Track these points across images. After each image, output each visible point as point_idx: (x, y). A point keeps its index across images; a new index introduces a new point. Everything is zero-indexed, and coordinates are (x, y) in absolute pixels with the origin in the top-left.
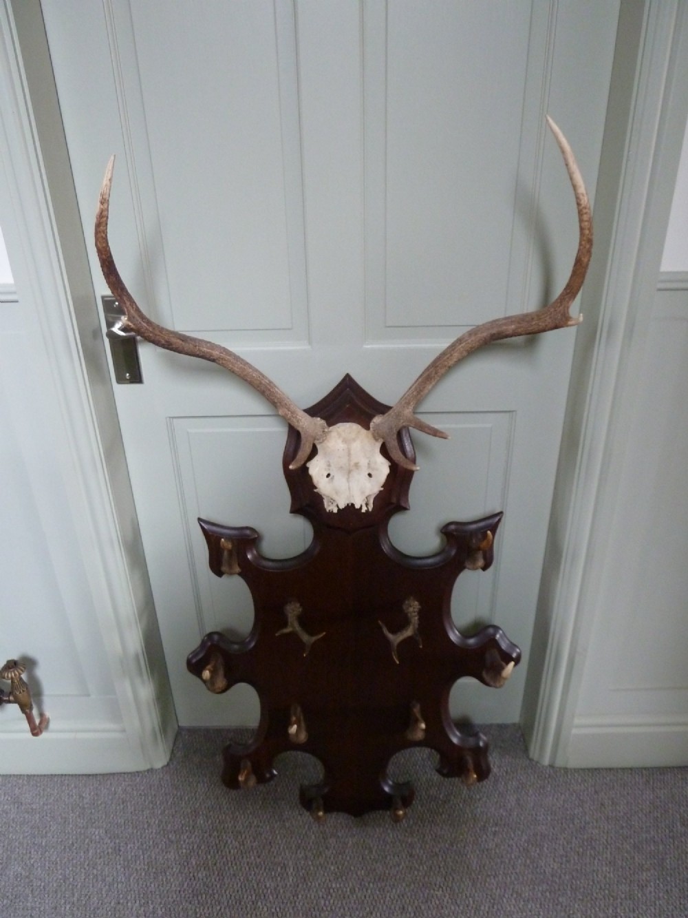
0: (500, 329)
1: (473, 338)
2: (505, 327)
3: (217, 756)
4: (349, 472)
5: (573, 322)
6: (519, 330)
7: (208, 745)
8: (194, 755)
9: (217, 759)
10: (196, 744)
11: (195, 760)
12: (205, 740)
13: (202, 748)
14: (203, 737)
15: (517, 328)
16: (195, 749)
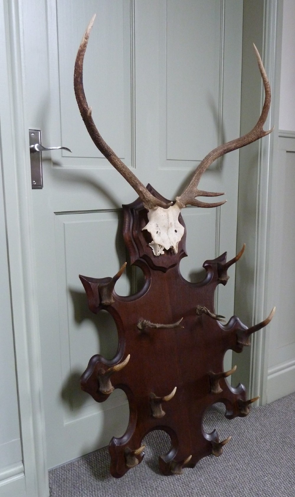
0: (228, 147)
1: (216, 153)
2: (230, 146)
3: (82, 477)
4: (168, 229)
5: (266, 133)
6: (238, 145)
7: (71, 473)
8: (65, 483)
9: (84, 478)
10: (62, 477)
11: (68, 485)
12: (66, 472)
13: (68, 477)
14: (63, 471)
15: (236, 145)
16: (63, 479)
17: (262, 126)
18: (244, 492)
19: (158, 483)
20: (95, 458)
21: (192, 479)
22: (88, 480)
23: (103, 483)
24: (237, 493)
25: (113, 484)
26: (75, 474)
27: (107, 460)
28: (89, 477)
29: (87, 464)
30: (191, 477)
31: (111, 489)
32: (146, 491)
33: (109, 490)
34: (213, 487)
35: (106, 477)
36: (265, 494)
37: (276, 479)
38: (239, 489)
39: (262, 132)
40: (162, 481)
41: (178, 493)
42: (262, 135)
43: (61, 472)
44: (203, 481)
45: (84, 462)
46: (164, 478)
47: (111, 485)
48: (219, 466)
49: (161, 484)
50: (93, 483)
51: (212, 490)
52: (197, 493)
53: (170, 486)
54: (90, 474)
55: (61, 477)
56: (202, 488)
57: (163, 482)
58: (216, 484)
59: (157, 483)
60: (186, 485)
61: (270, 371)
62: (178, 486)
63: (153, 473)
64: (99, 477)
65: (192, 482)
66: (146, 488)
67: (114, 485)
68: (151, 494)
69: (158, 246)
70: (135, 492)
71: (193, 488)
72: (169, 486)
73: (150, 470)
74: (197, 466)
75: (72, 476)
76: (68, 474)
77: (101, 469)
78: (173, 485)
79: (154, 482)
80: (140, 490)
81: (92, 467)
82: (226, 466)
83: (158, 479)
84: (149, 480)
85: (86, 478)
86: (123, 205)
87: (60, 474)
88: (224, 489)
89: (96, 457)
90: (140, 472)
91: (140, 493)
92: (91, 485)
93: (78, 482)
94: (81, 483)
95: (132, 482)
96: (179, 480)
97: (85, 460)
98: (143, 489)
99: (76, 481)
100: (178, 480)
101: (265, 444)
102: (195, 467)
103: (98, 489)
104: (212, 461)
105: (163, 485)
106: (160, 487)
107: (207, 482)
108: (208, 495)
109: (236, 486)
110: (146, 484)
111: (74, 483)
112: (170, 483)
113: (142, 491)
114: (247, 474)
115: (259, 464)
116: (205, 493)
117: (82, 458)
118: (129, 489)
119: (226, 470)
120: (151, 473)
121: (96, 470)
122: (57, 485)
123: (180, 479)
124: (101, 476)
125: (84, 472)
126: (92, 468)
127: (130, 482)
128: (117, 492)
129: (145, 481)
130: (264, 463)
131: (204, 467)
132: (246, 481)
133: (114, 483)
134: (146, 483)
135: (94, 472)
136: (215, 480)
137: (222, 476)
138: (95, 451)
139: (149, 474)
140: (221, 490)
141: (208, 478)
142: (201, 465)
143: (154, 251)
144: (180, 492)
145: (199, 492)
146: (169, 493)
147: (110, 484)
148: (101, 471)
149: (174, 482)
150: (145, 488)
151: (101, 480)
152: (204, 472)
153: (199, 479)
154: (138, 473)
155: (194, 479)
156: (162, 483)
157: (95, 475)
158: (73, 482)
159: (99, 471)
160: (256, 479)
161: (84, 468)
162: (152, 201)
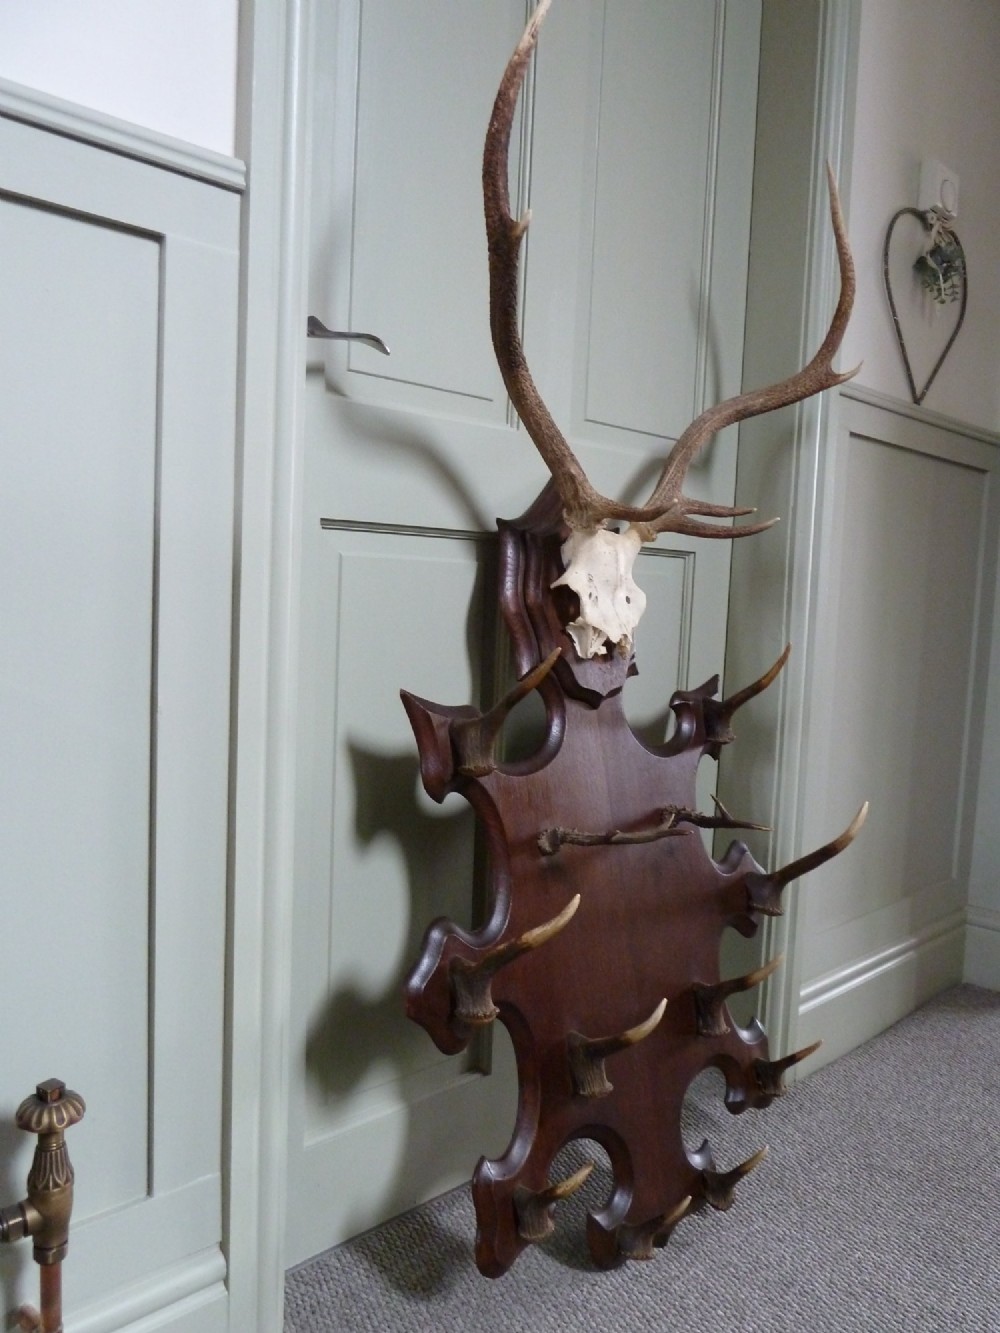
0: (746, 405)
2: (750, 402)
3: (364, 1296)
4: (615, 589)
5: (842, 378)
6: (770, 403)
7: (329, 1289)
8: (318, 1316)
9: (371, 1298)
10: (303, 1301)
11: (328, 1322)
12: (313, 1287)
13: (322, 1300)
14: (302, 1286)
15: (766, 401)
16: (308, 1308)
17: (830, 361)
18: (817, 1292)
19: (585, 1293)
20: (383, 1243)
21: (673, 1273)
22: (384, 1303)
23: (431, 1306)
24: (799, 1297)
25: (460, 1305)
26: (341, 1291)
27: (422, 1246)
28: (384, 1295)
29: (369, 1261)
30: (667, 1269)
31: (460, 1320)
32: (560, 1315)
33: (453, 1322)
34: (735, 1288)
35: (434, 1290)
36: (871, 1292)
37: (884, 1255)
38: (802, 1287)
39: (830, 375)
40: (593, 1285)
41: (647, 1310)
42: (830, 381)
43: (296, 1289)
44: (703, 1276)
45: (356, 1258)
46: (598, 1279)
47: (456, 1310)
48: (731, 1235)
49: (594, 1293)
50: (400, 1309)
51: (734, 1297)
52: (696, 1307)
53: (620, 1294)
54: (383, 1285)
55: (300, 1303)
56: (706, 1292)
57: (597, 1288)
58: (738, 1279)
59: (582, 1291)
60: (660, 1289)
61: (803, 993)
62: (641, 1293)
63: (563, 1268)
64: (413, 1292)
65: (673, 1279)
66: (555, 1306)
67: (465, 1307)
68: (575, 1321)
69: (591, 632)
70: (529, 1321)
71: (683, 1295)
72: (617, 1296)
73: (550, 1261)
74: (673, 1241)
75: (332, 1297)
76: (319, 1293)
77: (410, 1269)
78: (627, 1292)
79: (573, 1290)
80: (540, 1315)
81: (385, 1267)
82: (748, 1234)
83: (582, 1280)
84: (557, 1287)
85: (376, 1297)
86: (499, 521)
87: (297, 1294)
88: (763, 1289)
89: (388, 1242)
90: (523, 1268)
91: (544, 1322)
92: (396, 1315)
93: (355, 1310)
94: (364, 1313)
95: (511, 1297)
96: (640, 1279)
97: (357, 1251)
98: (549, 1310)
99: (350, 1309)
100: (636, 1278)
101: (825, 1174)
102: (669, 1244)
103: (422, 1325)
104: (707, 1224)
105: (599, 1295)
106: (593, 1303)
107: (713, 1277)
108: (727, 1308)
109: (790, 1279)
110: (553, 1298)
111: (346, 1314)
112: (617, 1289)
113: (549, 1317)
114: (809, 1249)
115: (828, 1222)
116: (718, 1306)
117: (347, 1248)
118: (509, 1314)
119: (751, 1244)
120: (557, 1268)
121: (398, 1275)
122: (294, 1324)
123: (641, 1277)
124: (419, 1288)
125: (365, 1283)
126: (384, 1269)
127: (506, 1296)
128: (479, 1326)
129: (547, 1290)
130: (840, 1219)
131: (693, 1241)
132: (811, 1265)
133: (463, 1303)
134: (553, 1294)
135: (393, 1279)
136: (733, 1270)
137: (746, 1258)
138: (380, 1226)
139: (551, 1272)
140: (755, 1293)
141: (714, 1267)
142: (680, 1236)
143: (577, 645)
144: (653, 1307)
145: (701, 1304)
146: (622, 1313)
147: (450, 1307)
148: (413, 1277)
149: (628, 1286)
150: (553, 1309)
151: (422, 1300)
152: (698, 1253)
153: (691, 1273)
154: (520, 1271)
155: (678, 1274)
156: (595, 1290)
157: (399, 1287)
158: (342, 1312)
159: (409, 1277)
160: (835, 1259)
161: (362, 1271)
162: (597, 505)
